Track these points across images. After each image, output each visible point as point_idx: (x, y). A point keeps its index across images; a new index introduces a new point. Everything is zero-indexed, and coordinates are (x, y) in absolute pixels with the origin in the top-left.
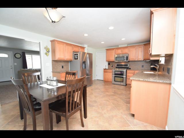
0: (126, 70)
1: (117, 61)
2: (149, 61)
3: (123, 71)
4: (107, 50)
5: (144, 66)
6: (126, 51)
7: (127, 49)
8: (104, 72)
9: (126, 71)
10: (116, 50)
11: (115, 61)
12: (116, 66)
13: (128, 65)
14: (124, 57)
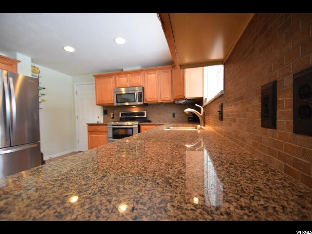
0: (139, 126)
1: (119, 104)
2: (183, 101)
3: (132, 128)
4: (97, 77)
5: (176, 115)
6: (138, 80)
7: (140, 76)
8: (90, 132)
9: (137, 126)
10: (117, 78)
11: (115, 104)
12: (121, 117)
13: (145, 112)
14: (134, 94)
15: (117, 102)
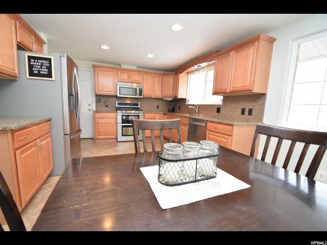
1: (122, 96)
3: (138, 115)
5: (159, 107)
6: (137, 78)
7: (139, 76)
8: (96, 118)
9: (143, 114)
11: (118, 95)
12: (117, 106)
13: (139, 103)
14: (136, 89)
15: (120, 94)
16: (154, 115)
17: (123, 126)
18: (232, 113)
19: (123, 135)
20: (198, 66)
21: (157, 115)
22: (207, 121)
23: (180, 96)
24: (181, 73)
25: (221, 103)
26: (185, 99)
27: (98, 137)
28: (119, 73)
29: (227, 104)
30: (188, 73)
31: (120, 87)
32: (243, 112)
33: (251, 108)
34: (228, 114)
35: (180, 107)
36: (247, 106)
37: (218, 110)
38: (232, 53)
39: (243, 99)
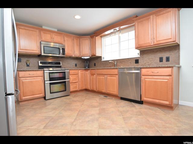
5: (77, 65)
9: (69, 71)
11: (43, 54)
12: (40, 65)
13: (61, 62)
14: (59, 48)
15: (44, 53)
16: (77, 71)
17: (51, 84)
18: (150, 62)
19: (51, 93)
20: (114, 30)
21: (80, 71)
22: (141, 68)
23: (98, 54)
24: (97, 36)
25: (139, 56)
26: (101, 57)
27: (24, 98)
28: (42, 33)
29: (145, 56)
30: (101, 37)
31: (44, 46)
32: (161, 60)
33: (168, 56)
34: (147, 63)
35: (95, 64)
36: (164, 55)
37: (137, 61)
38: (151, 17)
39: (160, 51)
